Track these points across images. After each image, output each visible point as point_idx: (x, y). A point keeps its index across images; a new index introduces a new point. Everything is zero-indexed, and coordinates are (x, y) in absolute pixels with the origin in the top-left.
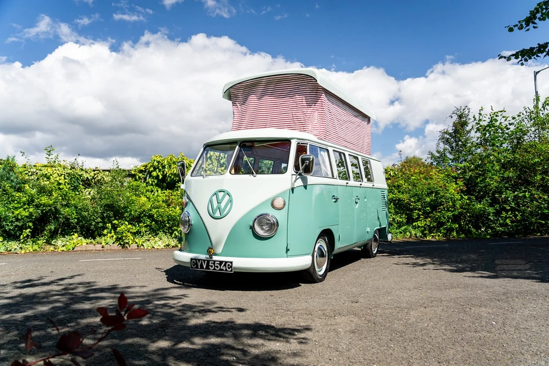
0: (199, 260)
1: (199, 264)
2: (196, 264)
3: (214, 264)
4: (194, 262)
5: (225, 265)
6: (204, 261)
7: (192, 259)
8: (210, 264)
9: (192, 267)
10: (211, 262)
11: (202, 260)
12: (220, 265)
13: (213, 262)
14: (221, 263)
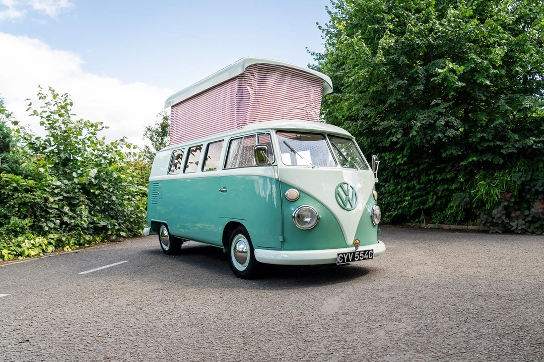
0: (346, 254)
1: (346, 258)
2: (343, 258)
3: (359, 254)
4: (341, 257)
5: (368, 254)
6: (351, 253)
7: (338, 254)
8: (356, 256)
9: (338, 263)
10: (356, 253)
11: (348, 253)
12: (364, 254)
13: (358, 253)
14: (365, 252)
